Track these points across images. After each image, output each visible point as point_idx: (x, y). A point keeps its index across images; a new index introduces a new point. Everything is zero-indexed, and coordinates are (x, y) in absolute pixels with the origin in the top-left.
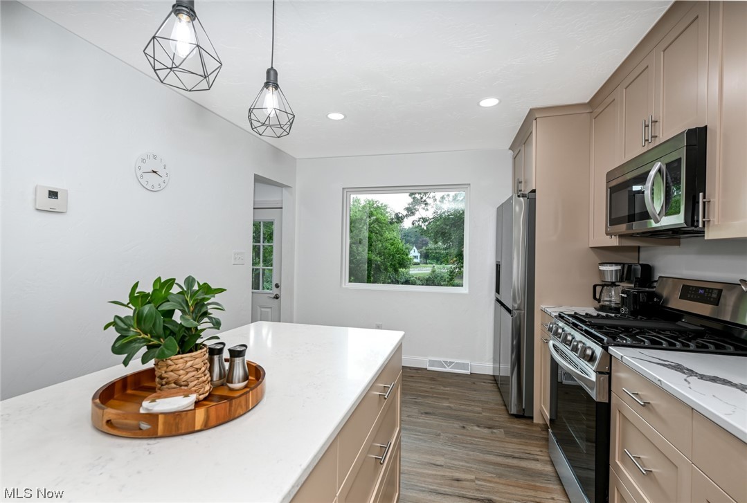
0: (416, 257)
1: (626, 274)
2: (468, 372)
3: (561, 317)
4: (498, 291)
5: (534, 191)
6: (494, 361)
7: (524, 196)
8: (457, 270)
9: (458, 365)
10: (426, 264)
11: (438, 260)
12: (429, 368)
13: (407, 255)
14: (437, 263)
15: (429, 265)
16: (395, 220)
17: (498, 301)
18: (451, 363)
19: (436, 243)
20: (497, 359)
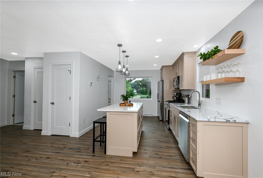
0: (135, 93)
1: (177, 94)
2: (152, 116)
3: (166, 101)
4: (158, 99)
5: (163, 80)
6: (158, 114)
7: (162, 81)
8: (149, 97)
9: (150, 115)
10: (139, 95)
11: (142, 94)
12: (144, 116)
13: (133, 92)
14: (142, 95)
15: (140, 95)
16: (130, 81)
17: (158, 101)
18: (149, 114)
19: (143, 88)
20: (158, 113)
